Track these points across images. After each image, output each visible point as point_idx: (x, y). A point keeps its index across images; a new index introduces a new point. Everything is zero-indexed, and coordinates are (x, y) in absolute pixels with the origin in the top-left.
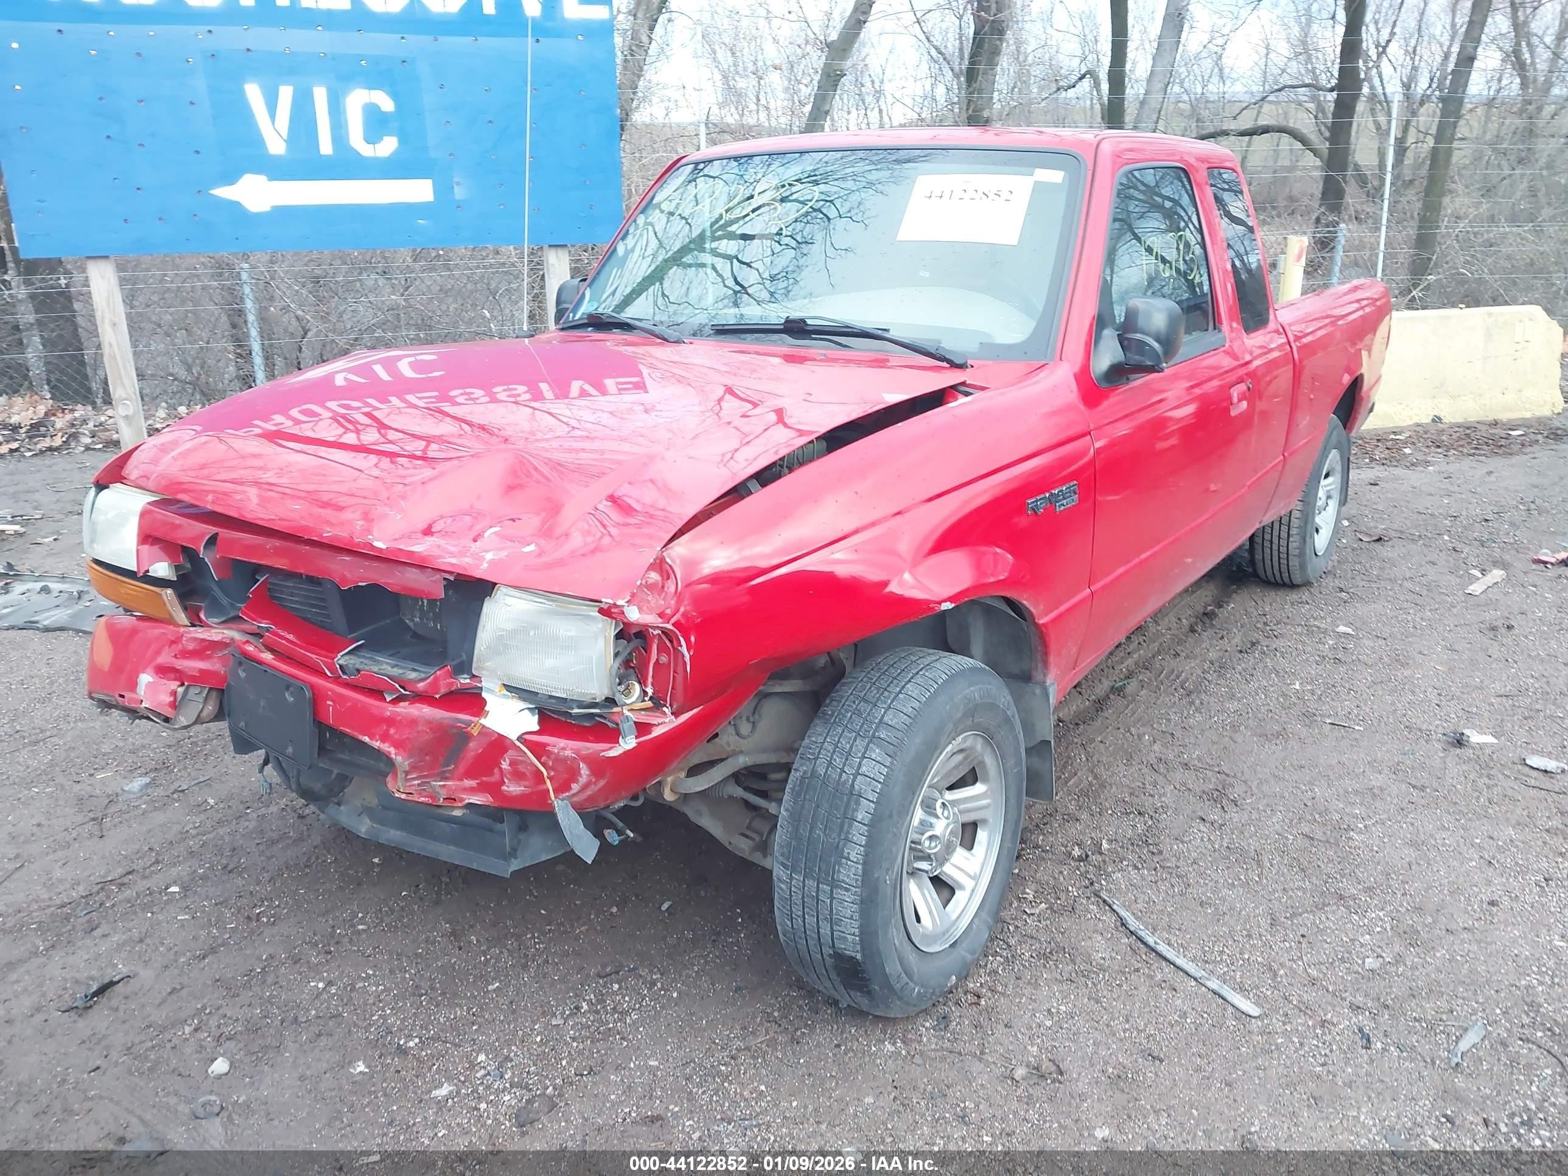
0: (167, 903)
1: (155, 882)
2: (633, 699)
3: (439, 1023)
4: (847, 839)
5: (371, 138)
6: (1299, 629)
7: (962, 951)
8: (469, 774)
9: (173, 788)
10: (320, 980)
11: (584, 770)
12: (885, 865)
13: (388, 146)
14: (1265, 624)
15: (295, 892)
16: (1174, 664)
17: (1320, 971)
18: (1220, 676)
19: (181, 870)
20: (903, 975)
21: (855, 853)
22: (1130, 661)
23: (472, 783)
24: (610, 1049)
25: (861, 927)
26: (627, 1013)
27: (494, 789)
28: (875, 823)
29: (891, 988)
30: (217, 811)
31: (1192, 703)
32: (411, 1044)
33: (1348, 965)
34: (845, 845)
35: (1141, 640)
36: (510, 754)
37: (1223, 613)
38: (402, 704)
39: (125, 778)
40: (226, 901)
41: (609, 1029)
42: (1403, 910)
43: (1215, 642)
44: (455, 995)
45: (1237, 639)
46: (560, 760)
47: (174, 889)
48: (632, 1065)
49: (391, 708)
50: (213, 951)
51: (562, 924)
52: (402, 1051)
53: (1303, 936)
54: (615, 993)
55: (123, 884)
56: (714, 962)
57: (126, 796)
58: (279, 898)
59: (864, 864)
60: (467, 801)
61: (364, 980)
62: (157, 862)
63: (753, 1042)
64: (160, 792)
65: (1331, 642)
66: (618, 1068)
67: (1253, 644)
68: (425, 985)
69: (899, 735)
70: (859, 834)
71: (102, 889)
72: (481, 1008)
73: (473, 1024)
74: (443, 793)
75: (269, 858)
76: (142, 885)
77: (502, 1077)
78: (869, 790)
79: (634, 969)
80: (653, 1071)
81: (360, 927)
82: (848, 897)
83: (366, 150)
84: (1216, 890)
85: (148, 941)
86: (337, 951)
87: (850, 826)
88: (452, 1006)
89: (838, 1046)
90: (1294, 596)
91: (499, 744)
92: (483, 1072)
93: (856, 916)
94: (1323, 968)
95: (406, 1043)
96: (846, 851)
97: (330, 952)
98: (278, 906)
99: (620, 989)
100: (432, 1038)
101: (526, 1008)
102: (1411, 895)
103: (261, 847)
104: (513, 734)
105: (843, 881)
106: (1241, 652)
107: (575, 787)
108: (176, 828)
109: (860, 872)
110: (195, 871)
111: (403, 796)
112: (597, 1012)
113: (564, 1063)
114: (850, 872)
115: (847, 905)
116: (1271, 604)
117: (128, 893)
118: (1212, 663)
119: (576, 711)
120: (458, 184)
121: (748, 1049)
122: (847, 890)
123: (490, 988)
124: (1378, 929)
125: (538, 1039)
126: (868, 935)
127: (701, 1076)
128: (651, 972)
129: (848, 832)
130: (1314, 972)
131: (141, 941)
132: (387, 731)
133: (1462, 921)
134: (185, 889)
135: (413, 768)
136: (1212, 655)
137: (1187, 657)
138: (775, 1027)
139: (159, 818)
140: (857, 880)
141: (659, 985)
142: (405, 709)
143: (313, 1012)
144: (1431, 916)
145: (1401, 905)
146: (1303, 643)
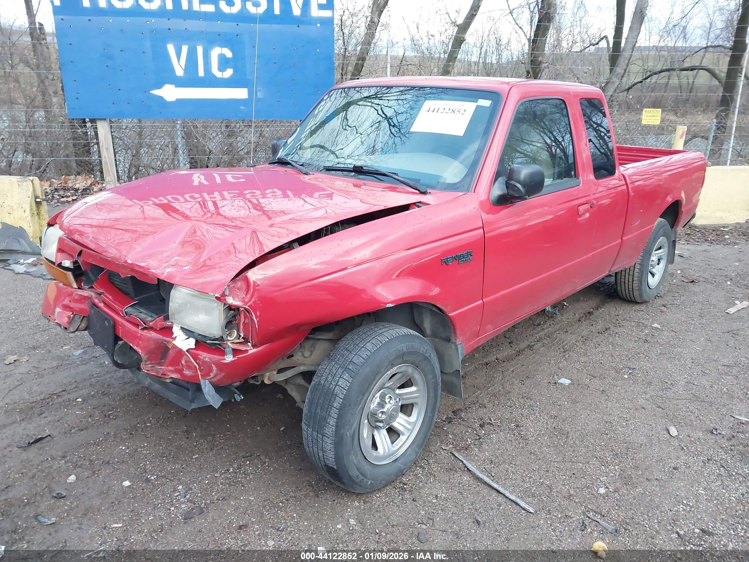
0: (75, 406)
1: (72, 396)
2: (233, 338)
3: (167, 470)
4: (329, 415)
5: (222, 69)
6: (633, 324)
7: (399, 464)
8: (171, 365)
9: (93, 355)
10: (124, 446)
11: (214, 368)
12: (347, 427)
13: (229, 73)
14: (617, 320)
15: (128, 406)
16: (563, 336)
17: (576, 492)
18: (584, 343)
19: (84, 392)
20: (360, 476)
21: (332, 421)
22: (542, 333)
23: (171, 368)
24: (236, 490)
25: (335, 455)
26: (249, 475)
27: (180, 372)
28: (342, 409)
29: (354, 481)
30: (108, 367)
31: (565, 356)
32: (152, 478)
33: (590, 490)
34: (328, 418)
35: (551, 323)
36: (185, 357)
37: (597, 313)
38: (145, 331)
39: (75, 349)
40: (98, 407)
41: (238, 481)
42: (628, 467)
43: (588, 327)
44: (178, 458)
45: (600, 326)
46: (205, 363)
47: (80, 400)
48: (242, 498)
49: (141, 332)
50: (86, 428)
51: (234, 432)
52: (148, 480)
53: (574, 474)
54: (247, 465)
55: (59, 396)
56: (294, 456)
57: (73, 357)
58: (121, 408)
59: (336, 427)
60: (170, 376)
61: (141, 447)
62: (76, 387)
63: (298, 494)
64: (87, 357)
65: (647, 332)
66: (236, 498)
67: (606, 329)
68: (167, 452)
69: (358, 367)
70: (334, 413)
71: (50, 397)
72: (187, 466)
73: (182, 472)
74: (161, 372)
75: (122, 390)
76: (67, 397)
77: (185, 497)
78: (340, 393)
79: (259, 455)
80: (250, 502)
81: (148, 424)
82: (329, 441)
83: (219, 75)
84: (540, 448)
85: (61, 421)
86: (135, 434)
87: (331, 409)
88: (174, 463)
89: (334, 500)
90: (637, 307)
91: (180, 353)
92: (178, 494)
93: (333, 450)
94: (578, 490)
95: (151, 477)
96: (329, 420)
97: (132, 434)
98: (119, 412)
99: (249, 464)
100: (162, 476)
101: (206, 468)
102: (636, 460)
103: (121, 385)
104: (185, 349)
105: (327, 434)
106: (599, 333)
107: (212, 375)
108: (88, 373)
109: (334, 430)
110: (90, 393)
111: (146, 371)
112: (236, 473)
113: (213, 494)
114: (330, 430)
115: (329, 444)
116: (624, 310)
117: (60, 400)
118: (582, 337)
119: (209, 342)
120: (260, 91)
121: (295, 497)
122: (328, 438)
123: (194, 457)
124: (612, 475)
125: (207, 482)
126: (338, 458)
127: (270, 507)
128: (266, 458)
129: (330, 412)
130: (572, 492)
131: (58, 421)
132: (139, 342)
133: (657, 475)
134: (84, 400)
135: (148, 359)
136: (584, 333)
137: (571, 333)
138: (311, 488)
139: (83, 368)
140: (333, 434)
141: (267, 464)
142: (145, 333)
143: (116, 460)
144: (642, 471)
145: (628, 465)
146: (632, 331)
